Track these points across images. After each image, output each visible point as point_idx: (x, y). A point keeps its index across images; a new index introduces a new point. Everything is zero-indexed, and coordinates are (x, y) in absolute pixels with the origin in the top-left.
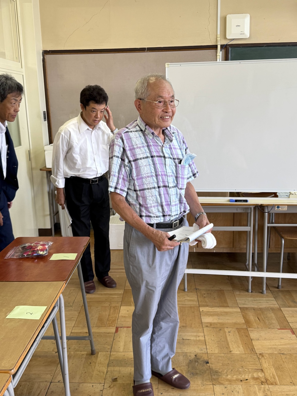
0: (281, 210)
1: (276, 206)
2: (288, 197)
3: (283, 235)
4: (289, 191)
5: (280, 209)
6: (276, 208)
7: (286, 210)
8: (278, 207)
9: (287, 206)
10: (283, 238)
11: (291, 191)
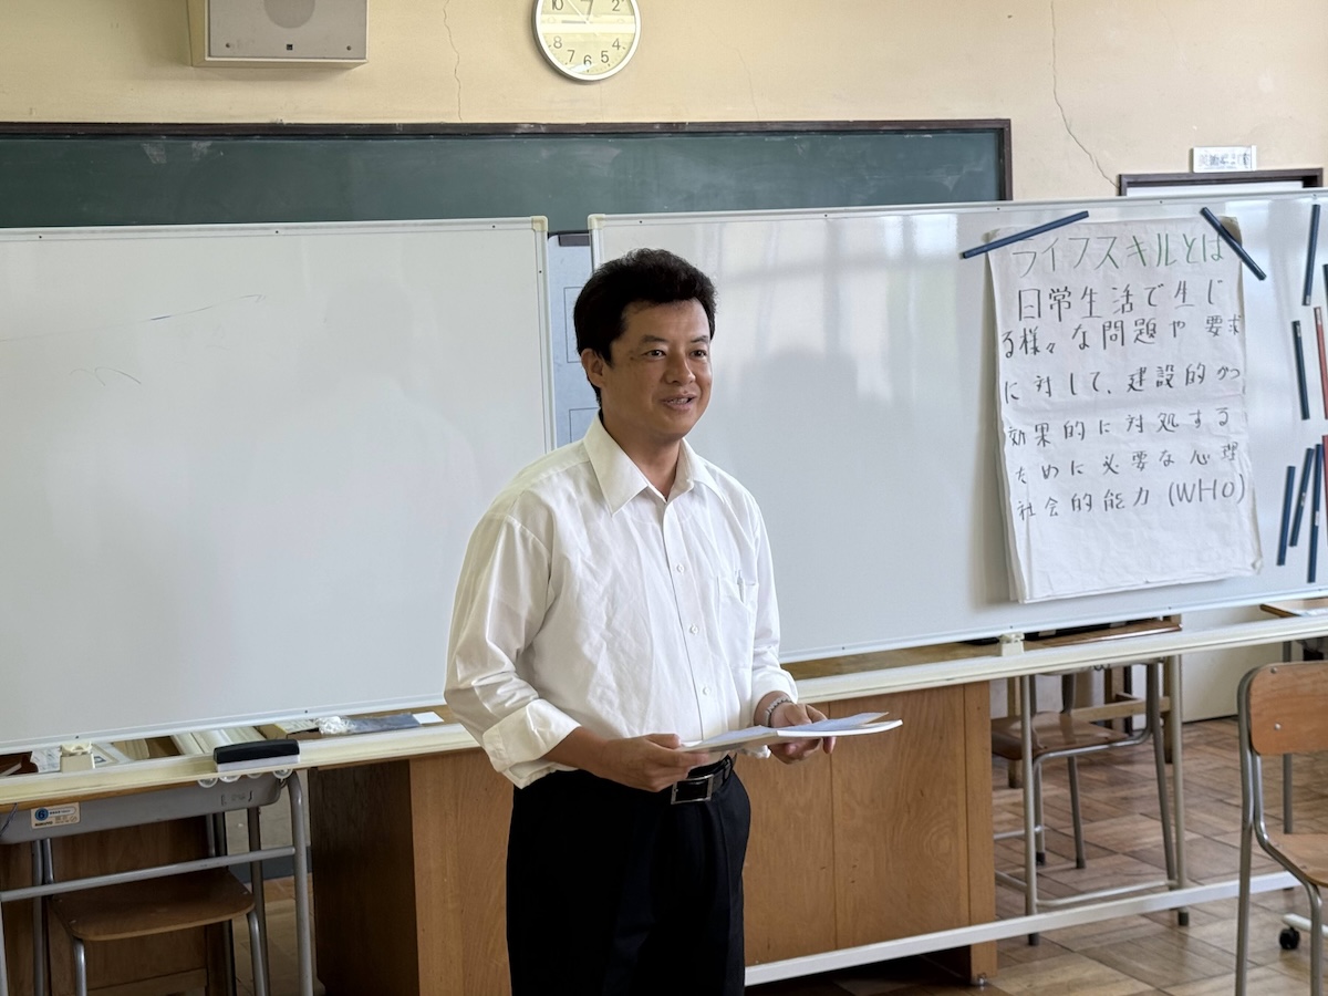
0: (54, 824)
1: (33, 811)
2: (58, 769)
3: (80, 931)
4: (59, 744)
5: (51, 823)
6: (34, 821)
7: (78, 821)
8: (42, 815)
9: (76, 805)
10: (81, 941)
11: (63, 744)
